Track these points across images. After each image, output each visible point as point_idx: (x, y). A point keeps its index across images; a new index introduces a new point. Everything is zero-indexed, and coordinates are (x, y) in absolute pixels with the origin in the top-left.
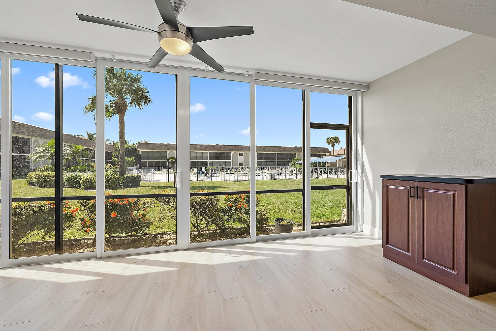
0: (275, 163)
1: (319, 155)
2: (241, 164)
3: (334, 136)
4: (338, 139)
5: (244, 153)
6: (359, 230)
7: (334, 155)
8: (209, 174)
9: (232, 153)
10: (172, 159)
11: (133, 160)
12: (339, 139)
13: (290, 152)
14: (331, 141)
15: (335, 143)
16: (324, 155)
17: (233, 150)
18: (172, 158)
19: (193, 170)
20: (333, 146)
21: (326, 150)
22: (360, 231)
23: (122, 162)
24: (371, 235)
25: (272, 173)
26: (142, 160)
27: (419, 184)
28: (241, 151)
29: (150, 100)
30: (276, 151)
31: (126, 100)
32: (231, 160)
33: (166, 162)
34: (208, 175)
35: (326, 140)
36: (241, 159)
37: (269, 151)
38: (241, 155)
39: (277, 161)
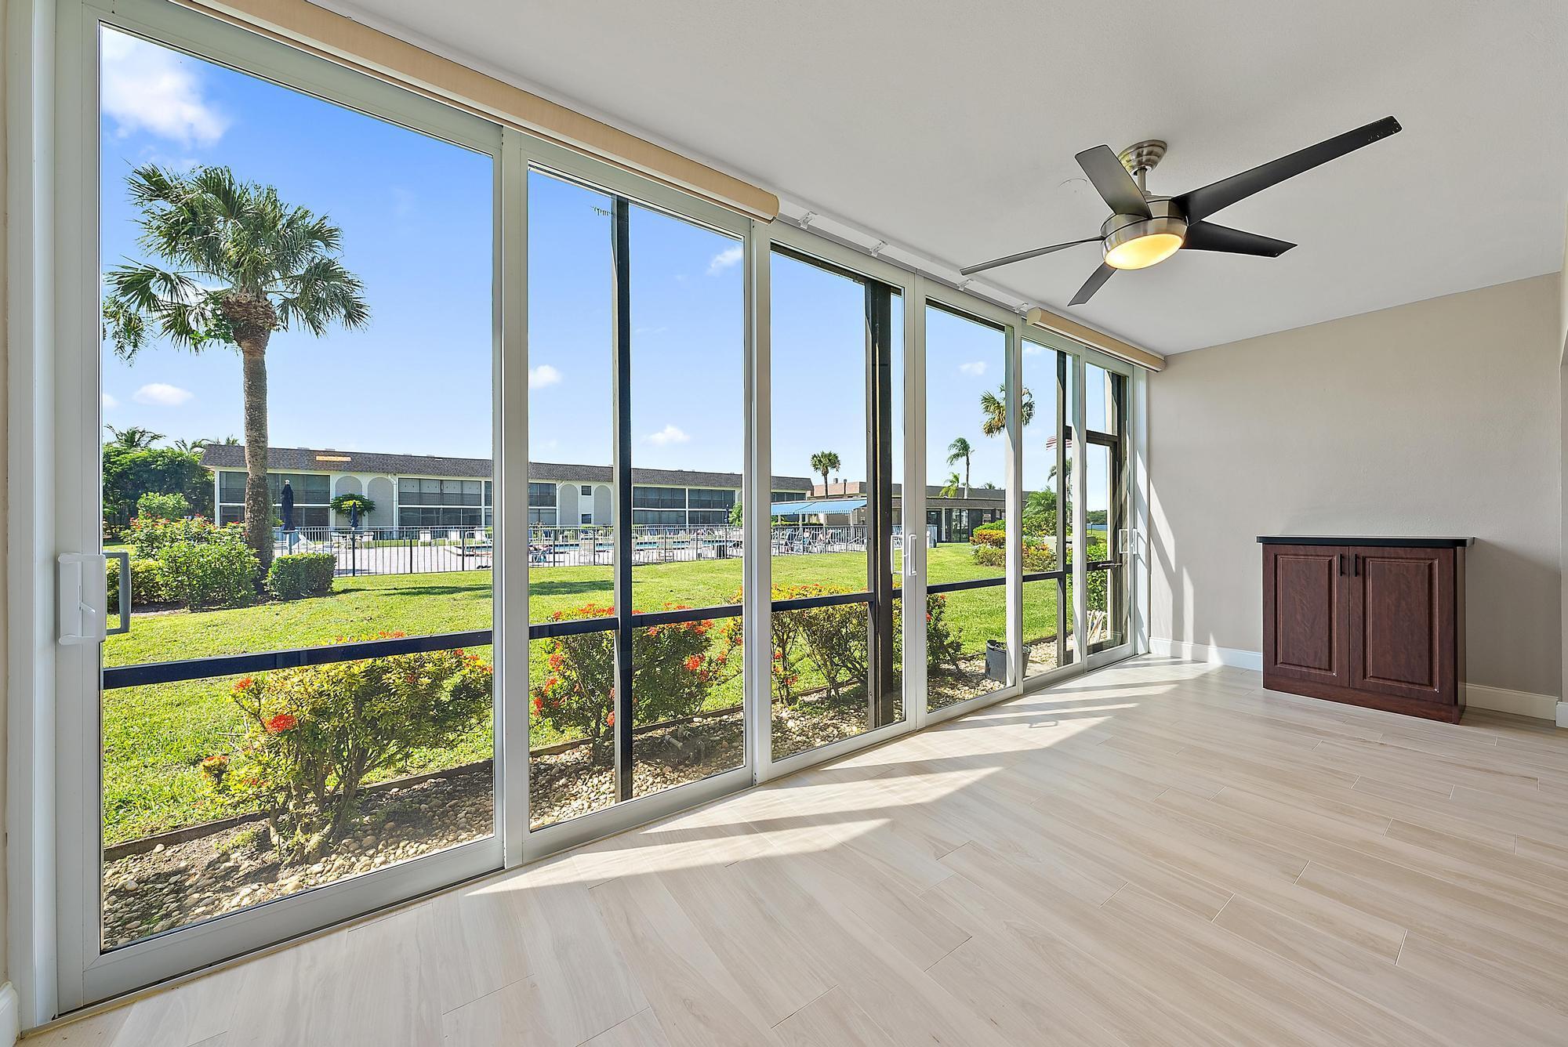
0: (682, 514)
1: (791, 497)
2: (586, 519)
3: (827, 452)
4: (837, 457)
5: (594, 486)
6: (1141, 650)
7: (827, 497)
8: (537, 547)
9: (559, 486)
10: (351, 503)
11: (178, 502)
12: (839, 459)
13: (721, 486)
14: (820, 461)
15: (829, 468)
16: (801, 497)
17: (562, 478)
18: (351, 497)
19: (472, 536)
20: (825, 474)
21: (807, 484)
22: (1144, 652)
23: (259, 511)
24: (1172, 657)
25: (720, 541)
26: (294, 505)
27: (1362, 551)
28: (588, 480)
29: (362, 310)
30: (684, 484)
31: (269, 297)
32: (557, 508)
33: (327, 509)
34: (536, 549)
35: (809, 462)
36: (586, 504)
37: (667, 483)
38: (586, 491)
39: (687, 509)
